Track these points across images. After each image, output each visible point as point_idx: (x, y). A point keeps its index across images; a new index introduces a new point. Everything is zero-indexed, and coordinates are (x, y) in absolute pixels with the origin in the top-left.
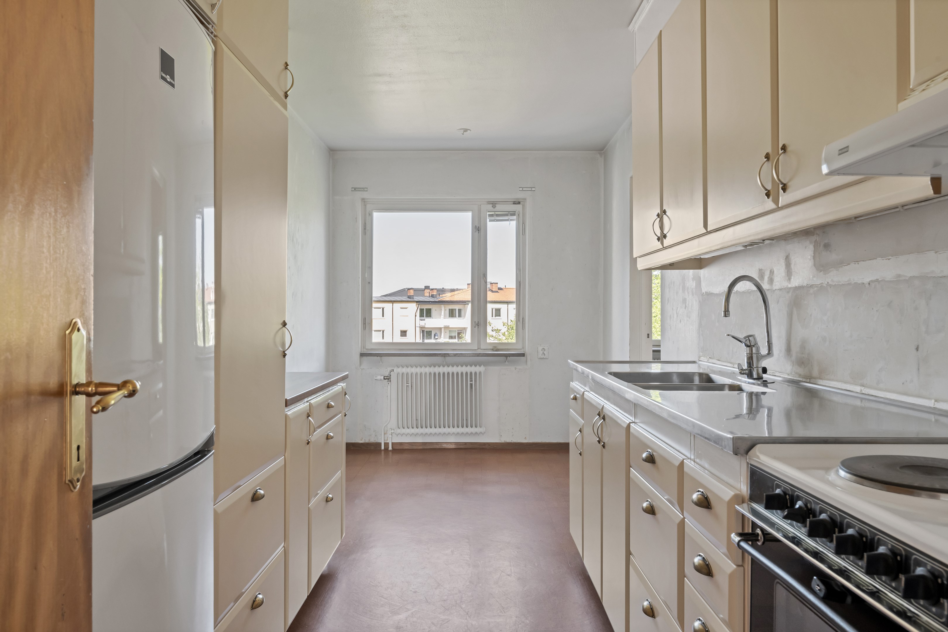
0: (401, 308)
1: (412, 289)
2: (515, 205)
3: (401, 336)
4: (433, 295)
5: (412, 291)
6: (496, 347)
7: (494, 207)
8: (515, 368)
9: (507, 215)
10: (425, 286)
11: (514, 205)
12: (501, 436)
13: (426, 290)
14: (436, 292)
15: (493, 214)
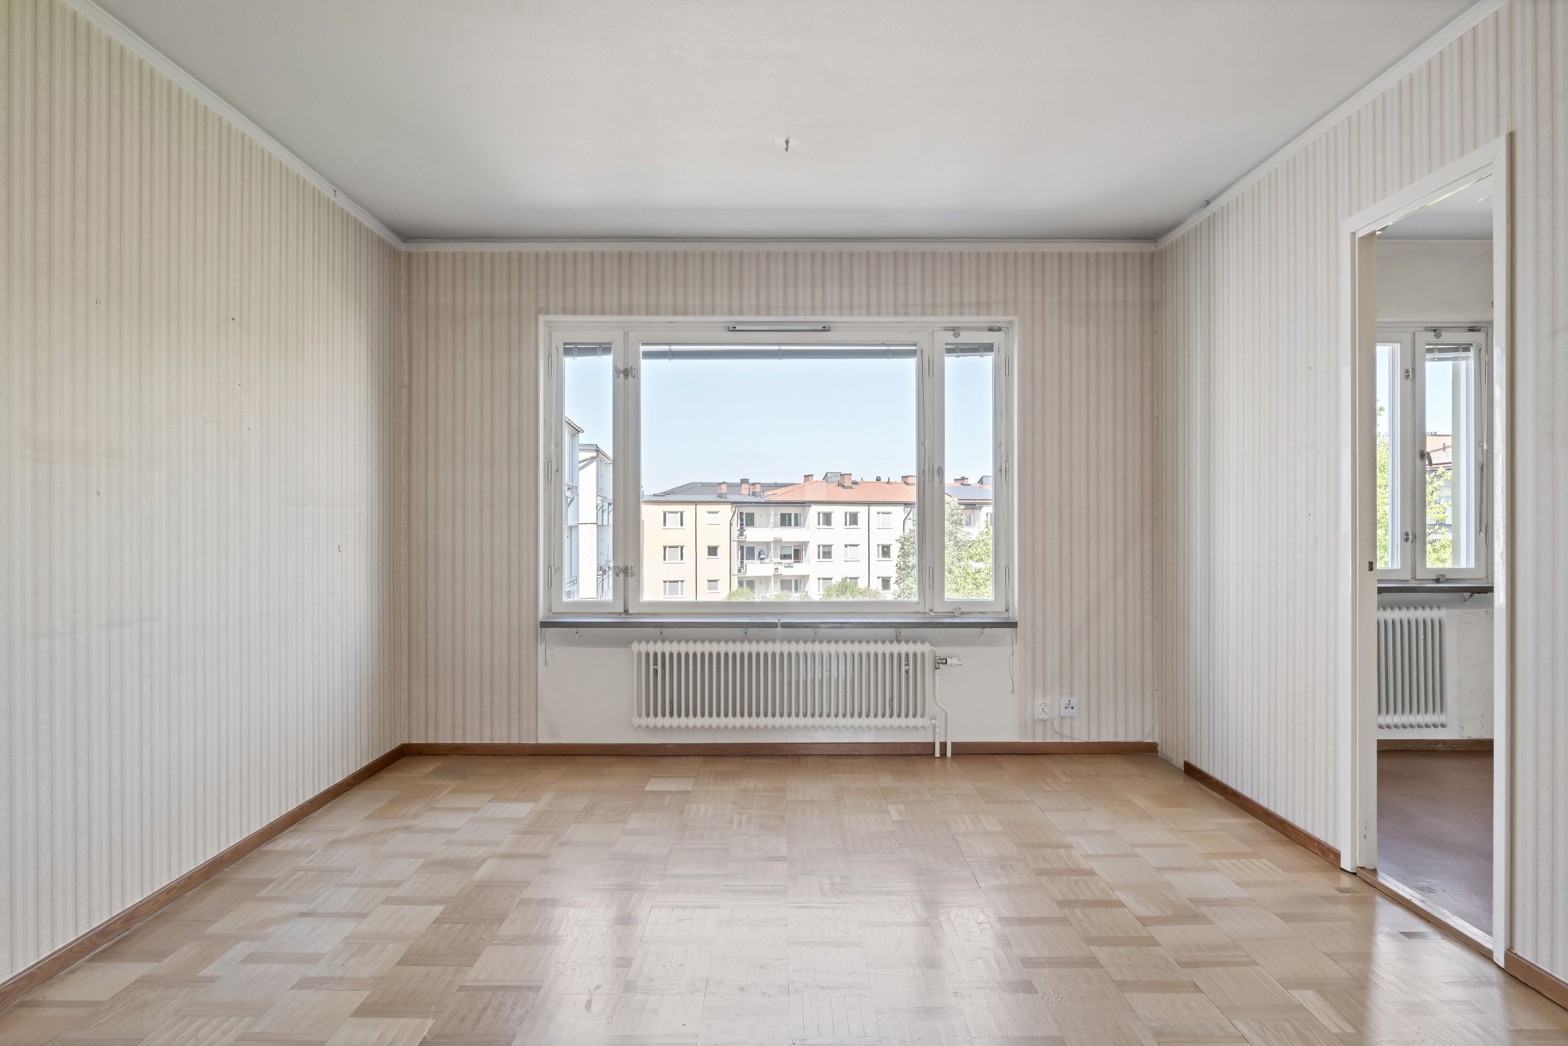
0: (709, 512)
1: (724, 483)
2: (1471, 333)
3: (709, 554)
4: (755, 492)
5: (724, 487)
6: (1444, 576)
7: (1438, 336)
8: (1487, 612)
9: (1456, 350)
10: (741, 480)
11: (1468, 333)
12: (1463, 728)
13: (743, 485)
14: (760, 487)
15: (1433, 348)
